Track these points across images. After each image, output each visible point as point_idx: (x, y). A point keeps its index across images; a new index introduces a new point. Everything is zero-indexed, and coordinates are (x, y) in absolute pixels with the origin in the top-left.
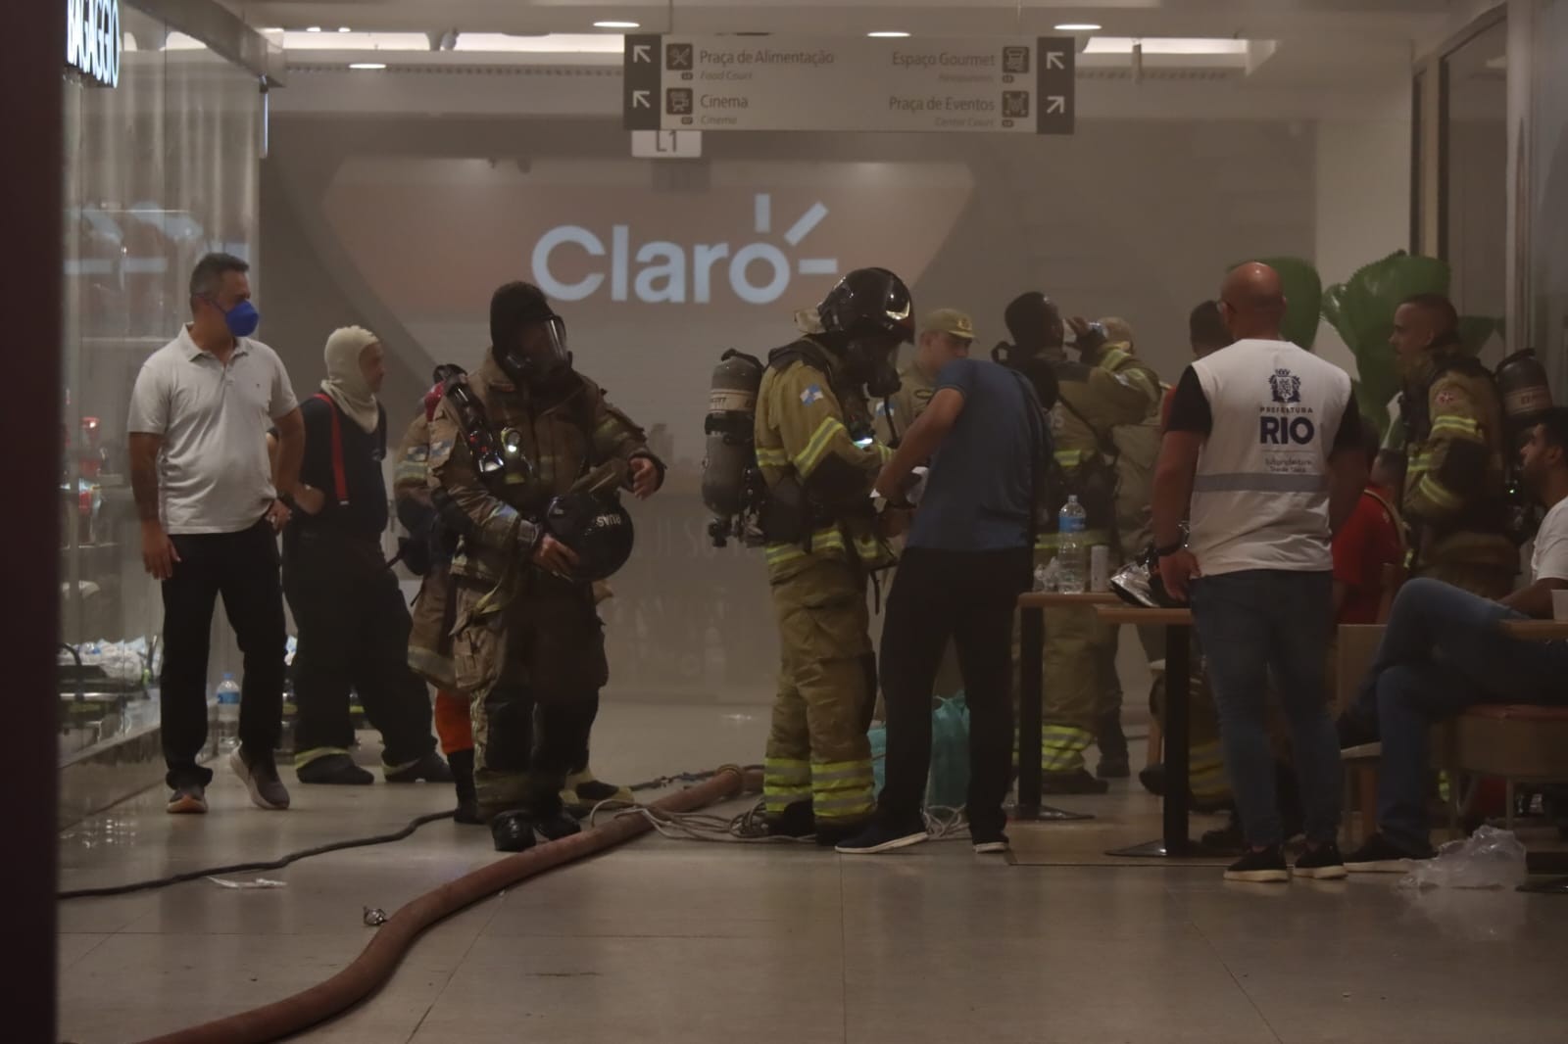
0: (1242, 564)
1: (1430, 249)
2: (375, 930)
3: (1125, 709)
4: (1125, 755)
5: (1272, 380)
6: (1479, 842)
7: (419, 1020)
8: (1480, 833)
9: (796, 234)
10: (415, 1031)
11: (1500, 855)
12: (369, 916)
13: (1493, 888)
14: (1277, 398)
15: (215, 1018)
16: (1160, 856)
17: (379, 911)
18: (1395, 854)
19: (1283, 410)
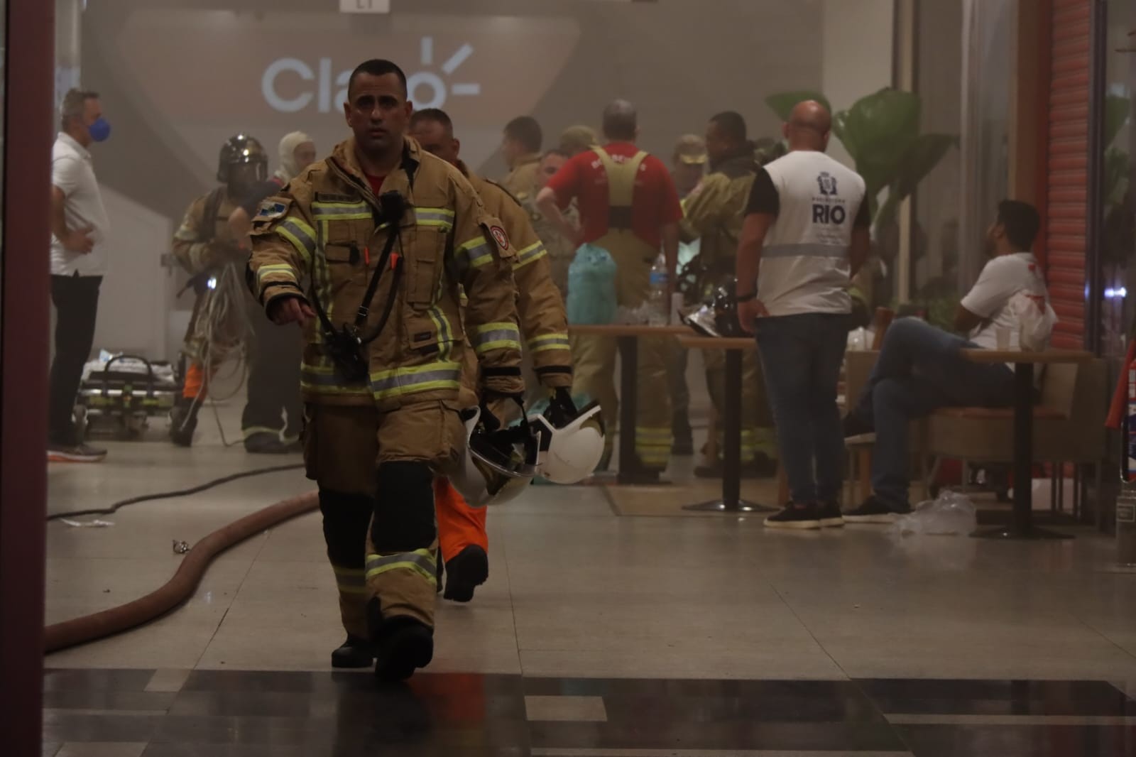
0: (800, 308)
1: (906, 86)
2: (182, 557)
3: (692, 406)
4: (691, 440)
5: (819, 179)
6: (944, 502)
7: (221, 618)
8: (945, 495)
9: (451, 65)
10: (219, 625)
11: (958, 512)
12: (177, 547)
13: (954, 534)
14: (823, 192)
15: (80, 616)
16: (720, 510)
17: (184, 543)
18: (885, 510)
19: (827, 200)
